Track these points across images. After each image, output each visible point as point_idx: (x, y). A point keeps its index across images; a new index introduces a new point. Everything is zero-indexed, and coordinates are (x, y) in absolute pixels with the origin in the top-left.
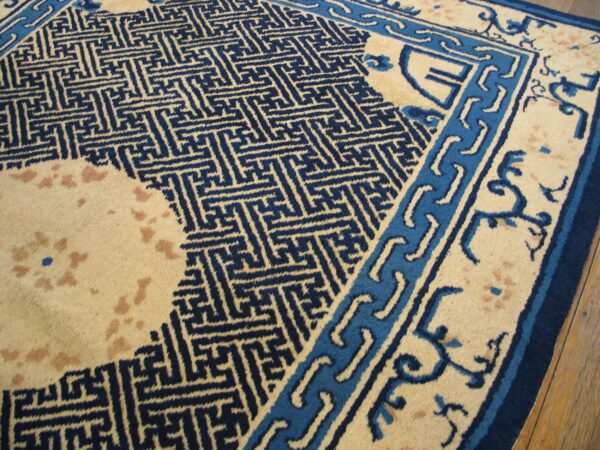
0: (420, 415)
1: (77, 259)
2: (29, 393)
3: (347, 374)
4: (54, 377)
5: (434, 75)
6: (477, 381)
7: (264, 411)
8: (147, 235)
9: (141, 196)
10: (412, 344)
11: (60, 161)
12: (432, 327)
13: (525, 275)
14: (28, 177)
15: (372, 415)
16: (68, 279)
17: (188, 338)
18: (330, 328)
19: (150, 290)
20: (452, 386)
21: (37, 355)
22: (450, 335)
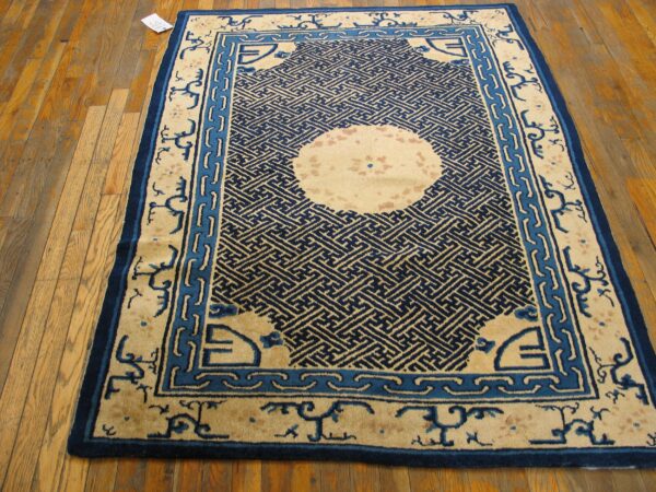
0: (549, 147)
1: (382, 159)
2: (419, 202)
3: (517, 147)
4: (423, 194)
5: (449, 46)
6: (557, 132)
7: (502, 167)
8: (401, 140)
9: (383, 130)
10: (528, 131)
11: (326, 133)
12: (530, 123)
13: (544, 98)
14: (319, 144)
15: (535, 153)
16: (386, 167)
17: (456, 161)
18: (499, 138)
19: (423, 154)
20: (550, 135)
21: (407, 192)
22: (537, 123)
